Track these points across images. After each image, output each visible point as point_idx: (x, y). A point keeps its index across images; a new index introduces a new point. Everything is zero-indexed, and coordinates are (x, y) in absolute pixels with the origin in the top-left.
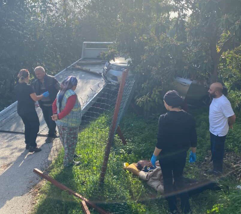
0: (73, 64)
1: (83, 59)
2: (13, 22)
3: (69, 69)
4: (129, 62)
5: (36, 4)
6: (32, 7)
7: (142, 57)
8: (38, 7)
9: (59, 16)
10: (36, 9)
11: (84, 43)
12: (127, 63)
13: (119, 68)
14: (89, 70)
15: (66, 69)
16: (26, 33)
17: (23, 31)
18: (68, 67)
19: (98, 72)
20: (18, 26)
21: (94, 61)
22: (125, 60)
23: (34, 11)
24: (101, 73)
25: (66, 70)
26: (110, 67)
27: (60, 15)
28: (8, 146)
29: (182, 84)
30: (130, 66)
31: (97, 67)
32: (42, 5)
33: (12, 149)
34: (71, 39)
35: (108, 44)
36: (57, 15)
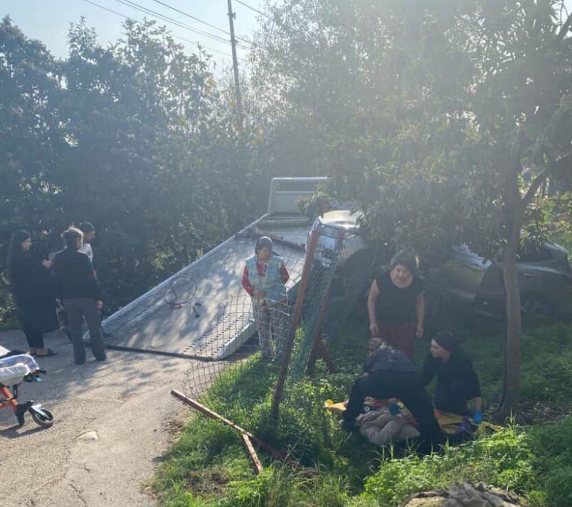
0: (250, 226)
1: (271, 216)
2: (131, 139)
3: (242, 236)
4: (359, 220)
5: (177, 98)
6: (169, 105)
7: (371, 207)
8: (181, 105)
9: (223, 123)
10: (177, 109)
11: (274, 181)
12: (355, 220)
13: (339, 233)
14: (282, 238)
15: (234, 236)
16: (157, 162)
17: (150, 158)
18: (240, 233)
19: (299, 243)
20: (142, 147)
21: (293, 220)
22: (351, 214)
23: (174, 114)
24: (304, 245)
25: (236, 238)
26: (321, 231)
27: (226, 121)
28: (124, 370)
29: (470, 268)
30: (359, 229)
31: (297, 233)
32: (190, 100)
33: (131, 374)
34: (248, 172)
35: (317, 182)
36: (219, 120)
